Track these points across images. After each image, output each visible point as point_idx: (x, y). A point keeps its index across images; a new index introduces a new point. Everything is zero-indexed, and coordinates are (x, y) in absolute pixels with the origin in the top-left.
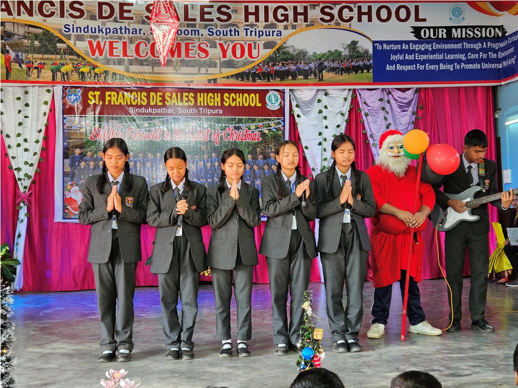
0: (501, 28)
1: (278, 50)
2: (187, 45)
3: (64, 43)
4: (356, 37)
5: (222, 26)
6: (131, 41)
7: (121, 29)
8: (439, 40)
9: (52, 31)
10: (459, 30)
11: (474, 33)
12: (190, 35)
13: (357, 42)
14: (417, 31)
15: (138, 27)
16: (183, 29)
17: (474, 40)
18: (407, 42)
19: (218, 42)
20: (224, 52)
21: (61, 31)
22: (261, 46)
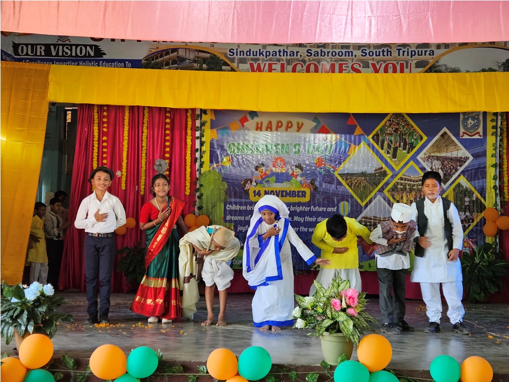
1: (430, 68)
2: (341, 66)
3: (229, 65)
5: (375, 48)
6: (289, 63)
7: (280, 52)
9: (218, 55)
12: (343, 57)
15: (295, 49)
16: (337, 51)
19: (370, 62)
20: (377, 71)
21: (225, 55)
22: (413, 66)
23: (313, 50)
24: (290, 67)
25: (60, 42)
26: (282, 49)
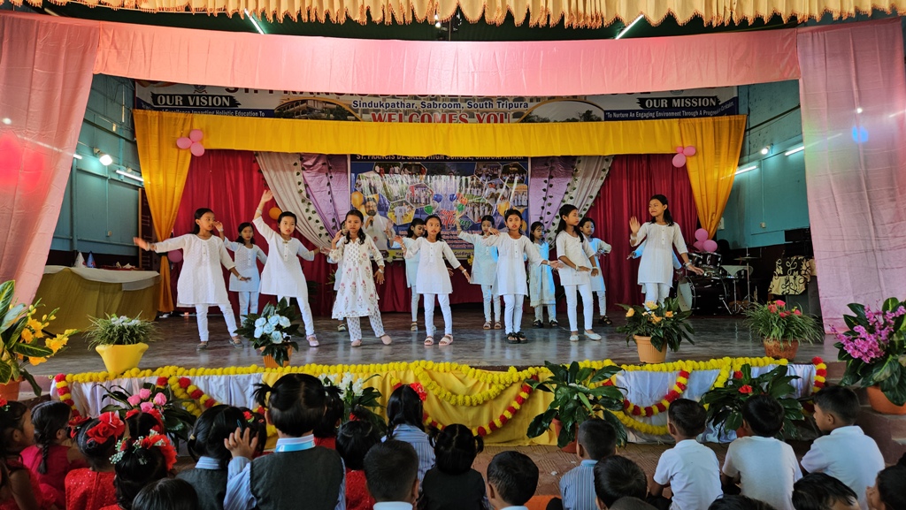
0: (715, 98)
1: (525, 119)
2: (450, 116)
3: (353, 115)
4: (590, 108)
5: (479, 100)
6: (406, 113)
7: (398, 103)
8: (661, 110)
9: (343, 106)
10: (679, 100)
11: (691, 102)
12: (452, 108)
13: (591, 112)
14: (642, 101)
15: (411, 102)
16: (447, 103)
17: (691, 109)
18: (634, 111)
19: (476, 113)
20: (481, 121)
21: (350, 106)
22: (511, 116)
23: (427, 102)
24: (407, 118)
25: (197, 93)
26: (399, 101)
